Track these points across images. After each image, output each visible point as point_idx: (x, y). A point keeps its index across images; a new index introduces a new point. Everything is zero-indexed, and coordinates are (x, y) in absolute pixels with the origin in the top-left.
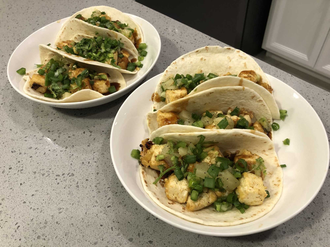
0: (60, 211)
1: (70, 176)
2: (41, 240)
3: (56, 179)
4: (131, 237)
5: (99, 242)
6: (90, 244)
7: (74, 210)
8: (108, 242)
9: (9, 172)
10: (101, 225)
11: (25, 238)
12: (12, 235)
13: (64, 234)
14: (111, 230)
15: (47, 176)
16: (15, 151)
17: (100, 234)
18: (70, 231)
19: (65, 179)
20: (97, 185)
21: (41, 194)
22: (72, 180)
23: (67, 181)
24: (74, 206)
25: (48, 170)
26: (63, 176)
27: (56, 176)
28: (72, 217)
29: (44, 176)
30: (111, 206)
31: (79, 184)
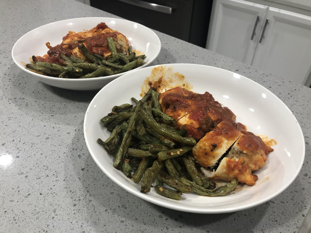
0: (10, 119)
1: (21, 99)
4: (69, 132)
5: (41, 135)
6: (33, 136)
7: (22, 118)
8: (49, 135)
10: (45, 126)
13: (12, 132)
14: (53, 128)
17: (43, 131)
18: (17, 130)
19: (16, 101)
20: (44, 104)
22: (23, 101)
23: (18, 102)
24: (22, 116)
26: (15, 99)
28: (20, 122)
30: (55, 115)
31: (28, 104)
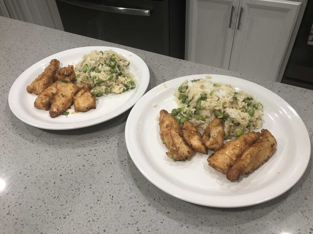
2: (133, 199)
3: (122, 164)
9: (84, 168)
11: (121, 201)
12: (111, 202)
15: (114, 164)
16: (80, 155)
21: (116, 175)
25: (113, 160)
27: (121, 161)
29: (113, 164)
